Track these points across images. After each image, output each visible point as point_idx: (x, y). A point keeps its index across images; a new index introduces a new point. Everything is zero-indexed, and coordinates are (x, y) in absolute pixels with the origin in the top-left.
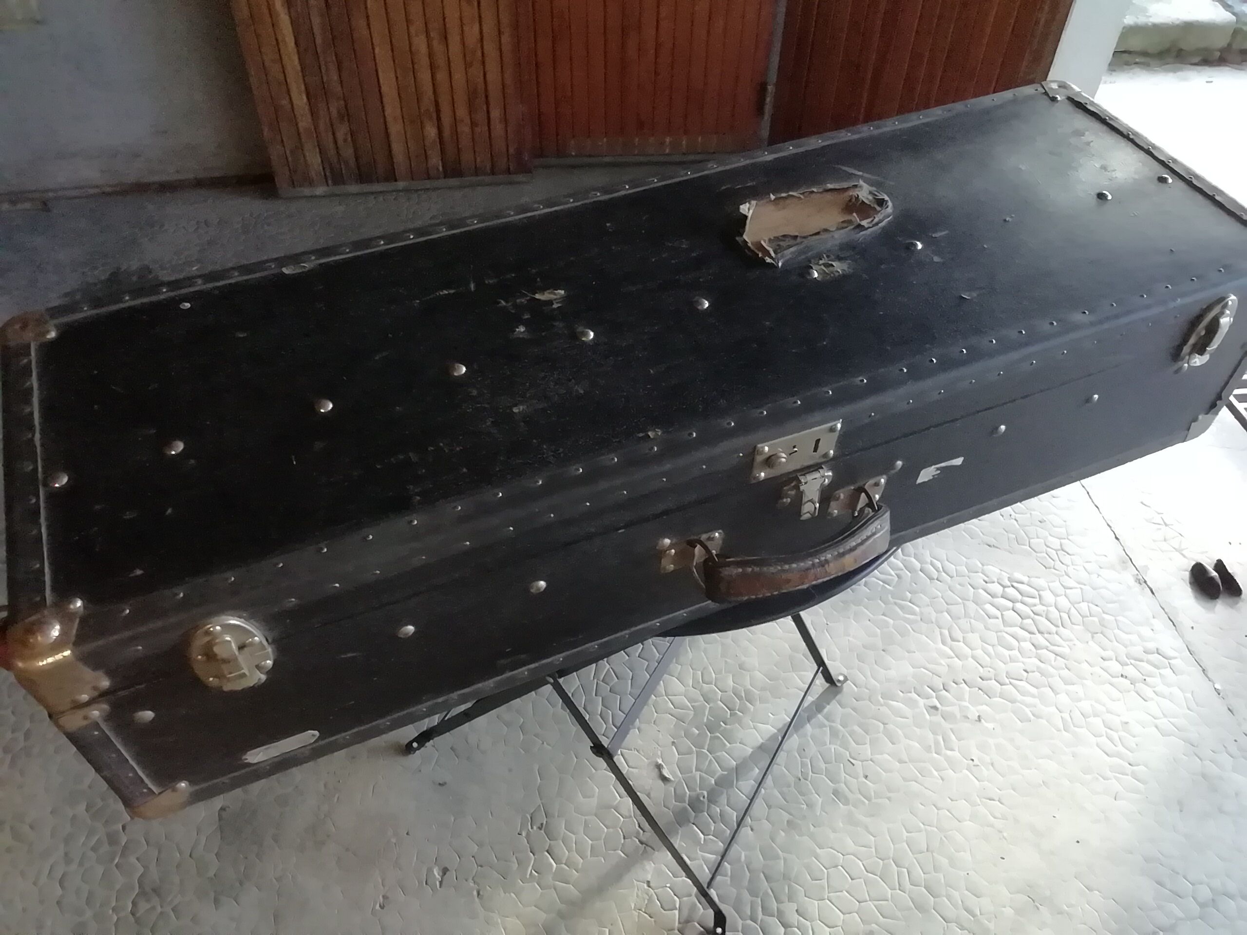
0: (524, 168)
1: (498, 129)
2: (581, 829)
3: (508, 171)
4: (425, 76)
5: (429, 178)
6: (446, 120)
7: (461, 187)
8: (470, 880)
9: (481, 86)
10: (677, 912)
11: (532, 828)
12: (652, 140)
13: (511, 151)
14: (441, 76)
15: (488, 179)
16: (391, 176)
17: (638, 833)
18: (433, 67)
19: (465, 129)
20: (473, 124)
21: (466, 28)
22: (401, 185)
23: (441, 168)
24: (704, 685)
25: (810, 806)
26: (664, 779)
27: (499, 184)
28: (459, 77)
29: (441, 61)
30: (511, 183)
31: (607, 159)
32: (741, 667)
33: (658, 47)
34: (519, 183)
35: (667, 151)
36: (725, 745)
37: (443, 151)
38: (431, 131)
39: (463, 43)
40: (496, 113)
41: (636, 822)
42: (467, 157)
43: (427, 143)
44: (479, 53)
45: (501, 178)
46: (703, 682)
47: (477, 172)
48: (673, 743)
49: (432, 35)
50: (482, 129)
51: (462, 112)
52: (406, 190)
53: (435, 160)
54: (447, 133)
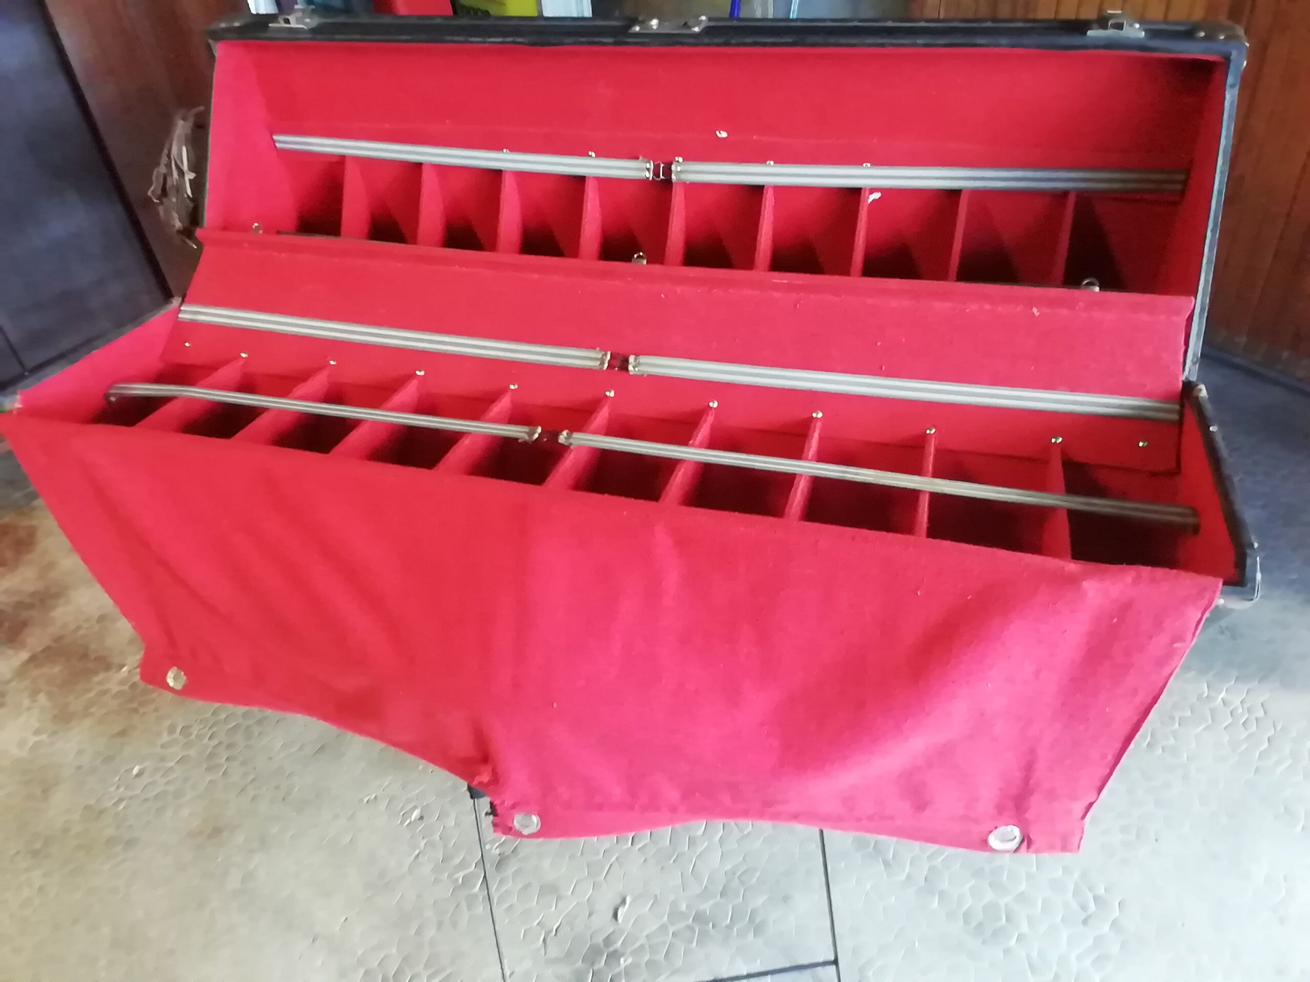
8: (425, 841)
11: (496, 848)
17: (551, 931)
24: (737, 880)
26: (615, 916)
32: (786, 899)
36: (692, 942)
41: (559, 923)
46: (739, 877)
48: (656, 896)
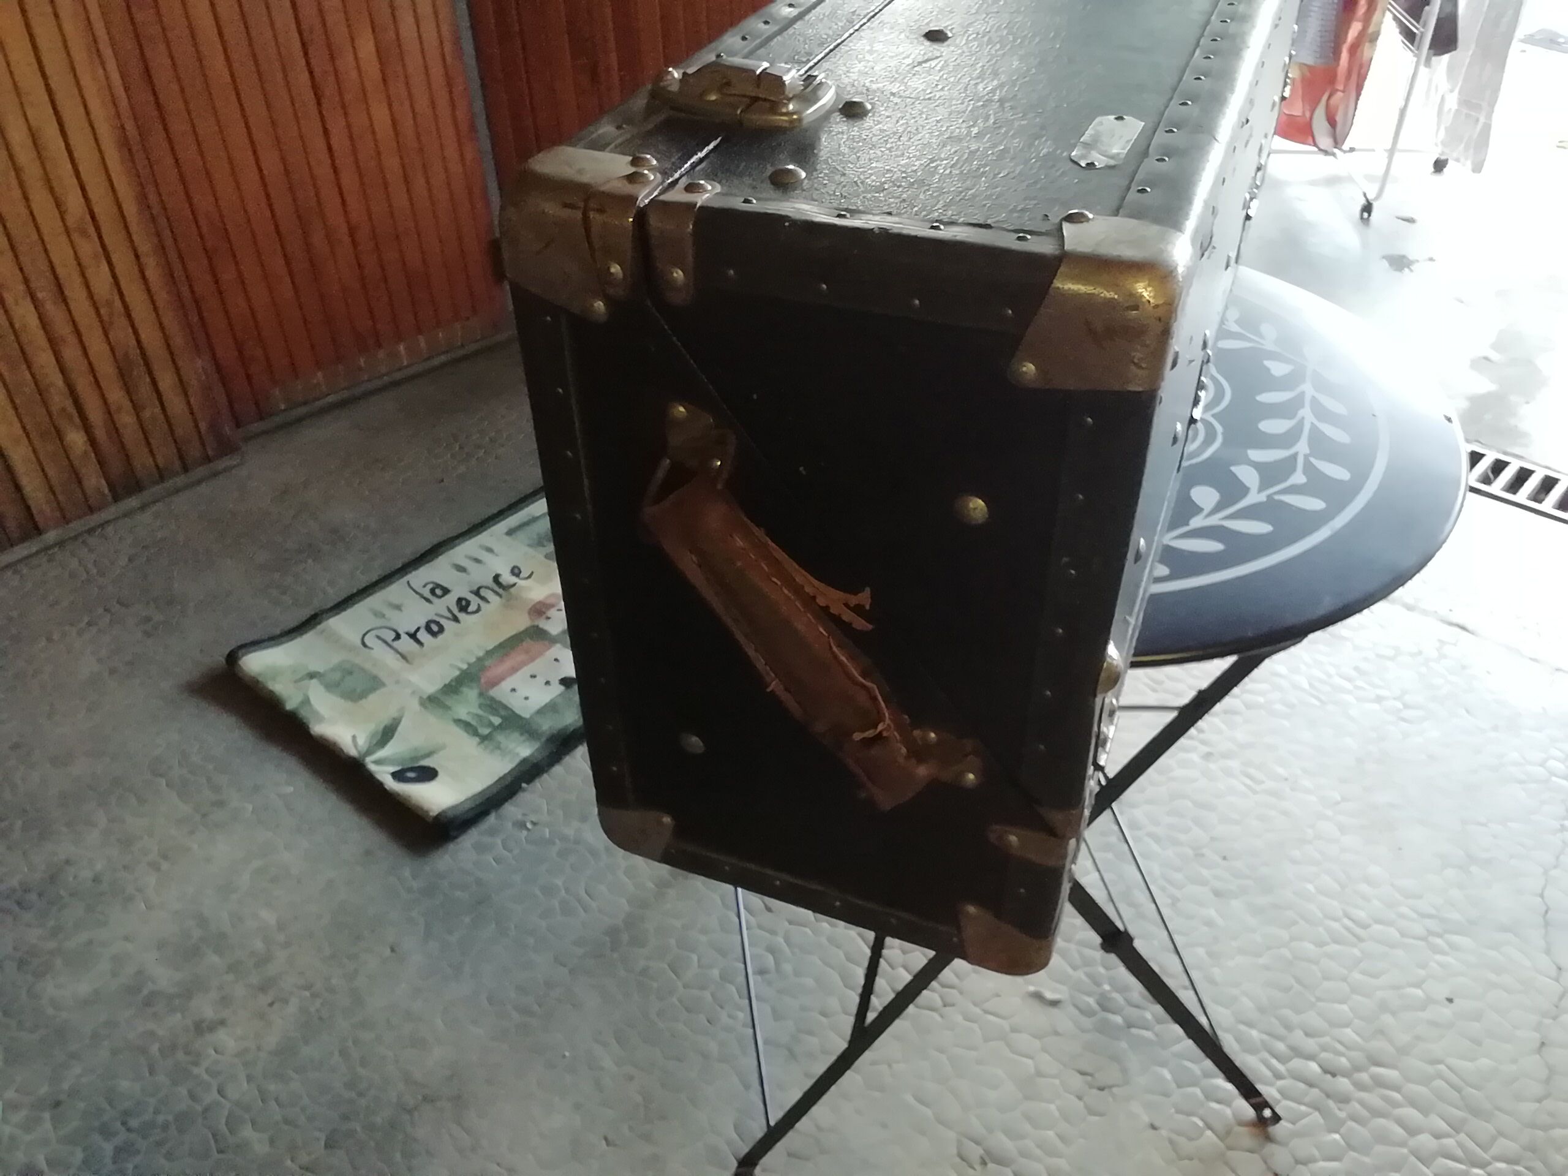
0: (227, 448)
1: (176, 405)
2: (1027, 1127)
3: (208, 459)
4: (44, 359)
5: (91, 510)
6: (96, 415)
7: (143, 508)
9: (135, 352)
10: (1209, 1133)
11: (975, 1170)
12: (381, 354)
13: (203, 426)
14: (71, 353)
15: (180, 480)
16: (32, 528)
17: (1087, 1082)
18: (54, 344)
19: (127, 420)
20: (137, 408)
21: (89, 273)
22: (51, 536)
23: (106, 491)
25: (1209, 923)
27: (199, 482)
28: (97, 346)
29: (63, 329)
30: (215, 474)
31: (331, 399)
33: (352, 231)
34: (226, 470)
35: (405, 363)
37: (101, 463)
38: (76, 439)
39: (91, 295)
40: (167, 381)
41: (1075, 1072)
42: (142, 461)
43: (76, 463)
44: (118, 303)
45: (200, 471)
47: (162, 475)
49: (40, 295)
50: (151, 411)
51: (116, 395)
52: (61, 544)
53: (94, 481)
54: (100, 434)
